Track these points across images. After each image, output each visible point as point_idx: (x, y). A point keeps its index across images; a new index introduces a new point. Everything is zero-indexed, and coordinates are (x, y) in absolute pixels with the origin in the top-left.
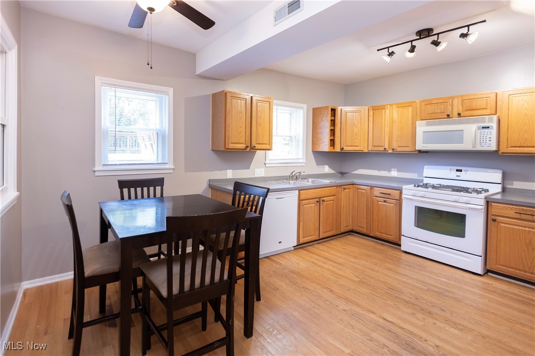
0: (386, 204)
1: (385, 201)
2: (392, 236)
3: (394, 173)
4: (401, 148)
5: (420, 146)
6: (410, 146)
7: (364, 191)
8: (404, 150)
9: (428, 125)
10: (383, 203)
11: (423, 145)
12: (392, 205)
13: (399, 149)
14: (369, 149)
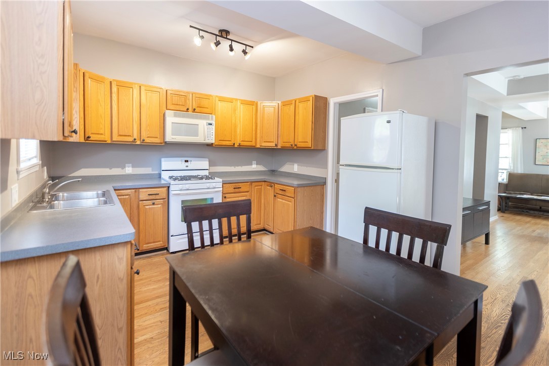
0: (155, 206)
1: (154, 204)
2: (159, 241)
3: (129, 170)
4: (150, 139)
5: (169, 138)
6: (159, 137)
7: (127, 197)
8: (154, 141)
9: (175, 116)
10: (153, 206)
11: (172, 136)
12: (160, 206)
13: (148, 140)
14: (114, 139)
